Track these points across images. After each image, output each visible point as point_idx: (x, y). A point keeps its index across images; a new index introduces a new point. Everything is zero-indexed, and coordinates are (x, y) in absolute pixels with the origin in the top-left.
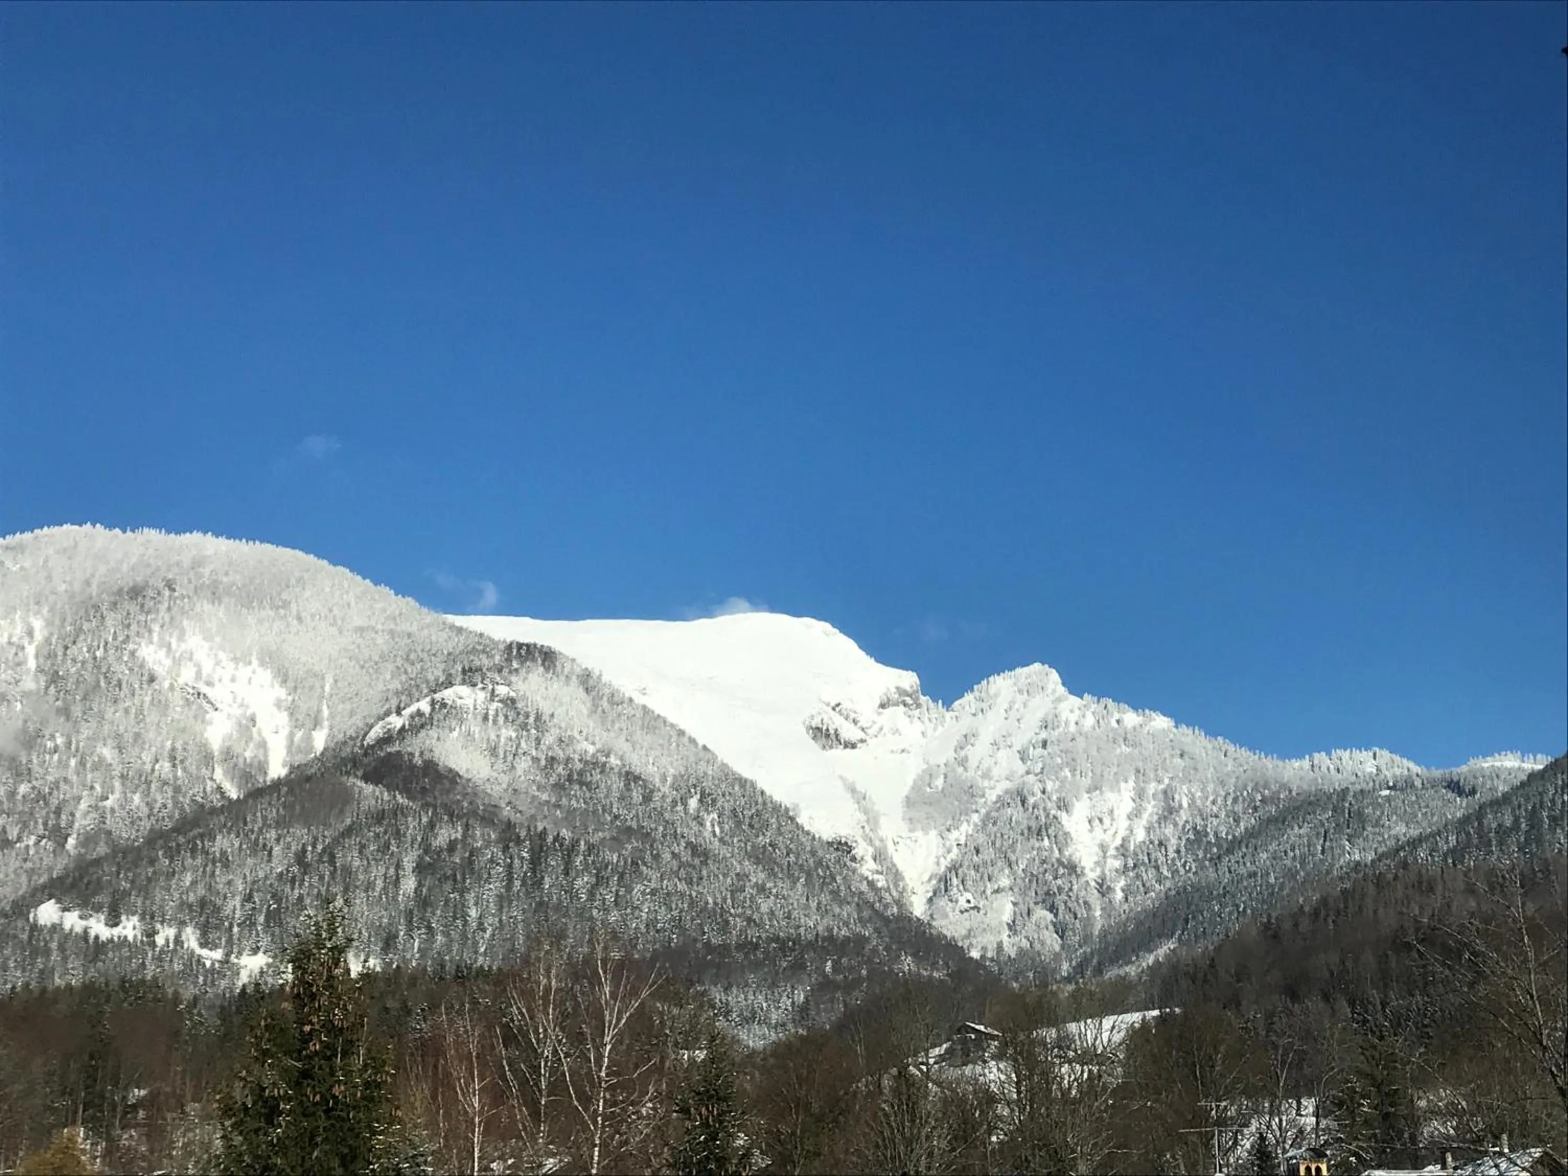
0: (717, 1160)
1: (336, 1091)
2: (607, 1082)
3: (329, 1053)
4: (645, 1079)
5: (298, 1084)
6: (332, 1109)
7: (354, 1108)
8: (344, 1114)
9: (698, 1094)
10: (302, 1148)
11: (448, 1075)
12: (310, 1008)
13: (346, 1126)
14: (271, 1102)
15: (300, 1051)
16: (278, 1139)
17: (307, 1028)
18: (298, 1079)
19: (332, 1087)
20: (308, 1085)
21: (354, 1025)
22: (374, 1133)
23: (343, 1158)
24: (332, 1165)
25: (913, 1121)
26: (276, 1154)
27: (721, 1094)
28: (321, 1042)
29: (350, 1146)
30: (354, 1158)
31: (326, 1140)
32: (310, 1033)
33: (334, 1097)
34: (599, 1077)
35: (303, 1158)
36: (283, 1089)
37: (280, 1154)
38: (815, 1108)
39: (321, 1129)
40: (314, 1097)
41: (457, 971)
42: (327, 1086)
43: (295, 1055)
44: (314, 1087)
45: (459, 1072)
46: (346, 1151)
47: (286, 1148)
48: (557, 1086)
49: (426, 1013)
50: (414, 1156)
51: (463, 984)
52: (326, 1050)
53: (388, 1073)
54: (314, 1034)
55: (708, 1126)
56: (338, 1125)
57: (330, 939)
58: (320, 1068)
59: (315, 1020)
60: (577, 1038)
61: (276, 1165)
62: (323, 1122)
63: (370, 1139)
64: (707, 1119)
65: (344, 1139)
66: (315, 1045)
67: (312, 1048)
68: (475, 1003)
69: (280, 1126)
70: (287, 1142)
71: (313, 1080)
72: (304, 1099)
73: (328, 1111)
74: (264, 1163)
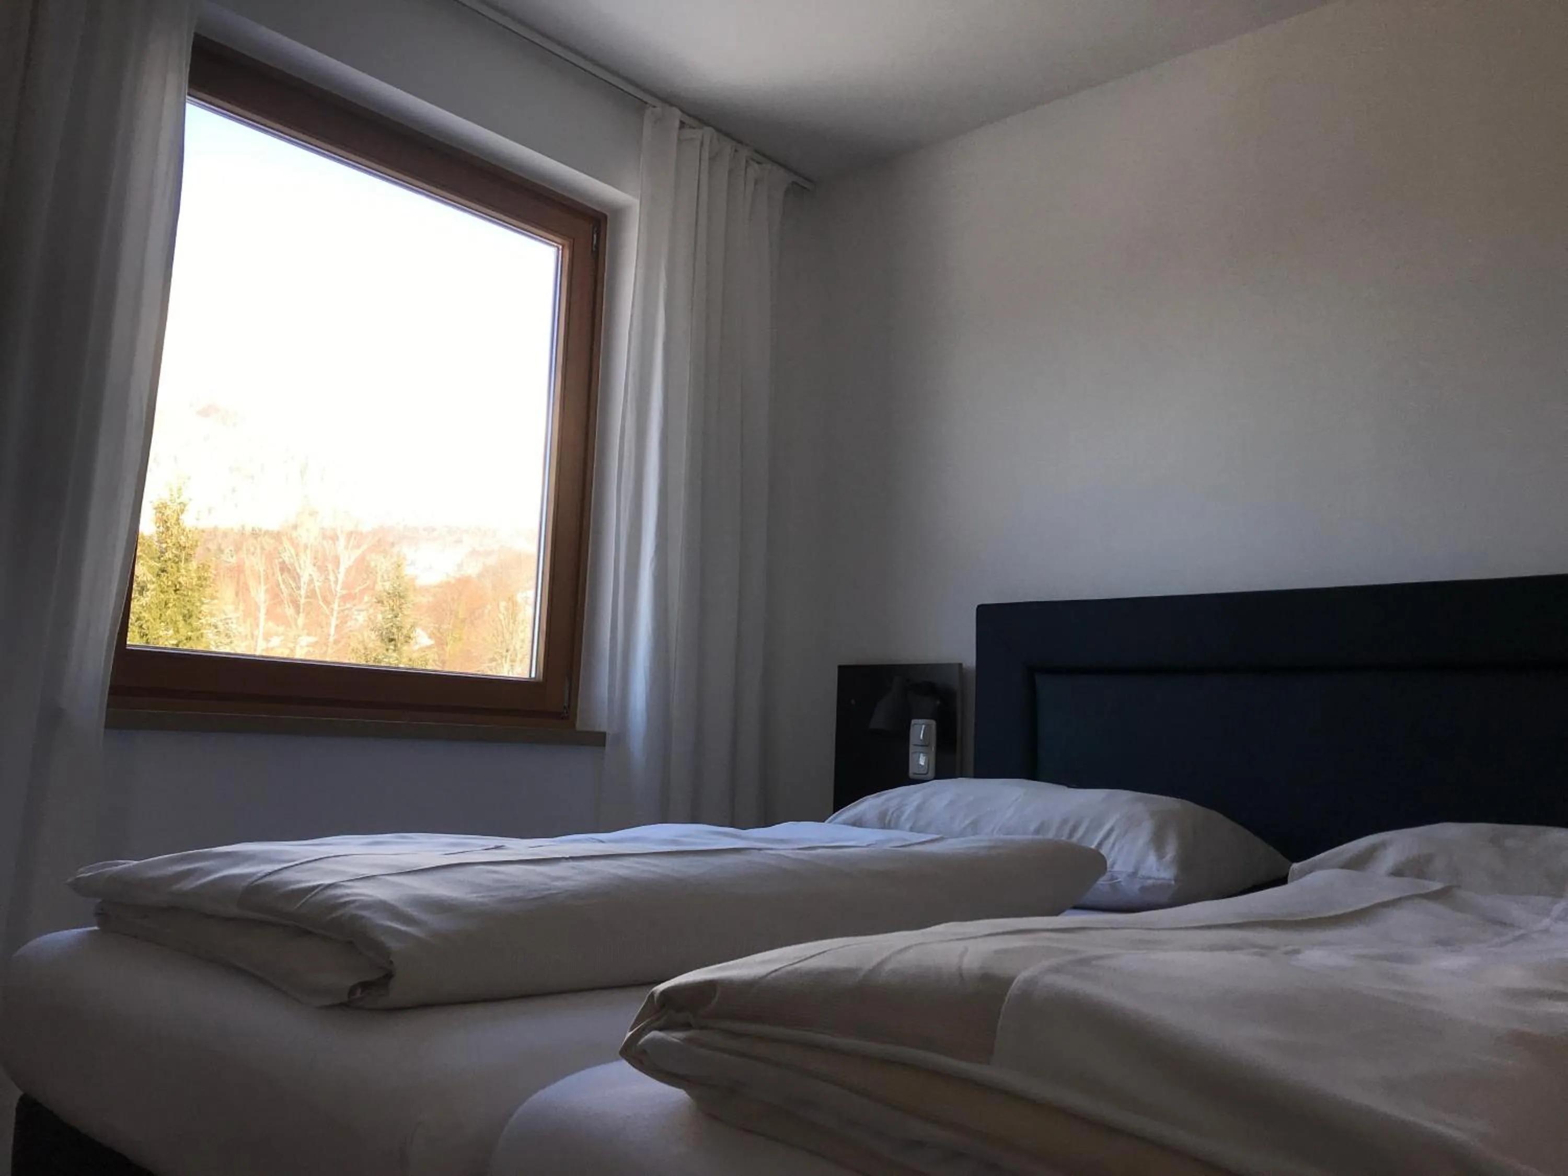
0: (398, 628)
1: (181, 580)
2: (340, 593)
3: (177, 560)
4: (363, 592)
5: (158, 575)
6: (178, 590)
7: (192, 590)
8: (185, 593)
9: (389, 594)
10: (160, 609)
11: (246, 584)
12: (166, 535)
13: (187, 599)
14: (142, 584)
15: (159, 558)
16: (146, 604)
17: (164, 546)
18: (158, 572)
19: (178, 578)
20: (164, 576)
21: (192, 546)
22: (203, 603)
23: (184, 616)
24: (178, 619)
25: (514, 623)
26: (145, 611)
27: (402, 594)
28: (172, 553)
29: (188, 610)
30: (190, 616)
31: (175, 605)
32: (166, 549)
33: (180, 583)
34: (336, 591)
35: (161, 615)
36: (150, 577)
37: (147, 611)
38: (461, 616)
39: (172, 600)
40: (168, 582)
41: (253, 530)
42: (175, 577)
43: (157, 560)
44: (168, 577)
45: (252, 583)
46: (186, 612)
47: (151, 608)
48: (312, 594)
49: (233, 552)
50: (226, 619)
51: (256, 538)
52: (175, 558)
53: (211, 573)
54: (168, 548)
55: (393, 610)
56: (181, 599)
57: (179, 498)
58: (172, 567)
59: (169, 541)
60: (322, 569)
61: (144, 617)
62: (173, 596)
63: (200, 606)
64: (393, 606)
65: (185, 606)
66: (169, 554)
67: (167, 556)
68: (263, 548)
69: (147, 596)
70: (151, 606)
71: (167, 573)
72: (162, 583)
73: (176, 591)
74: (137, 616)
